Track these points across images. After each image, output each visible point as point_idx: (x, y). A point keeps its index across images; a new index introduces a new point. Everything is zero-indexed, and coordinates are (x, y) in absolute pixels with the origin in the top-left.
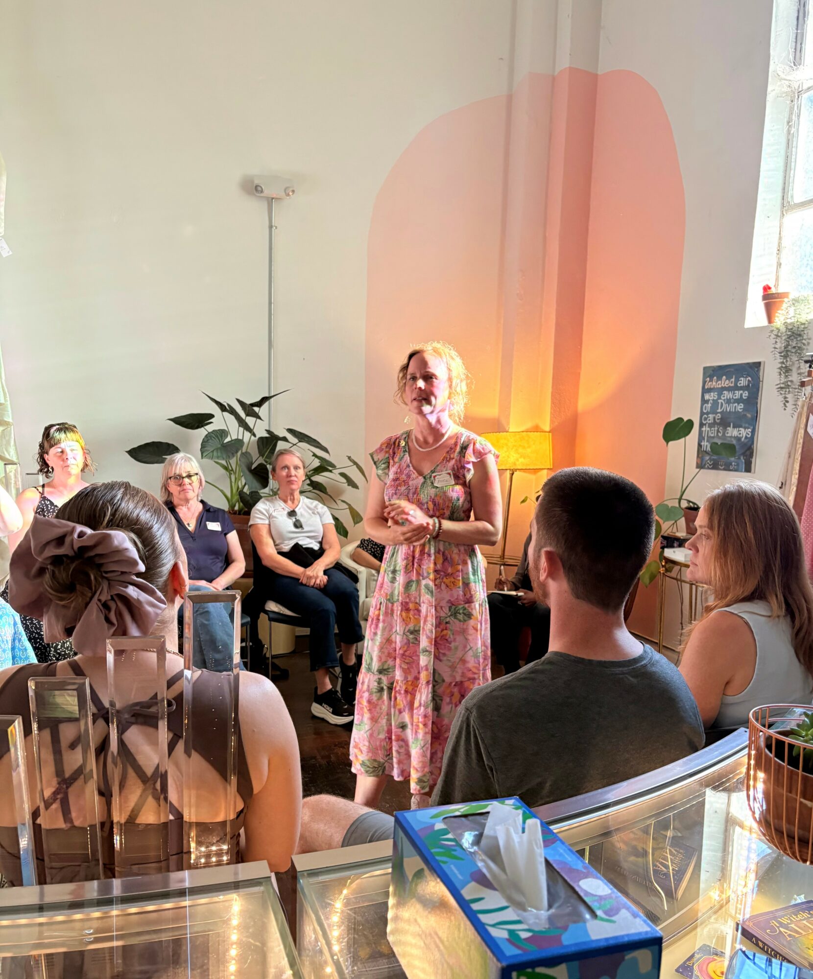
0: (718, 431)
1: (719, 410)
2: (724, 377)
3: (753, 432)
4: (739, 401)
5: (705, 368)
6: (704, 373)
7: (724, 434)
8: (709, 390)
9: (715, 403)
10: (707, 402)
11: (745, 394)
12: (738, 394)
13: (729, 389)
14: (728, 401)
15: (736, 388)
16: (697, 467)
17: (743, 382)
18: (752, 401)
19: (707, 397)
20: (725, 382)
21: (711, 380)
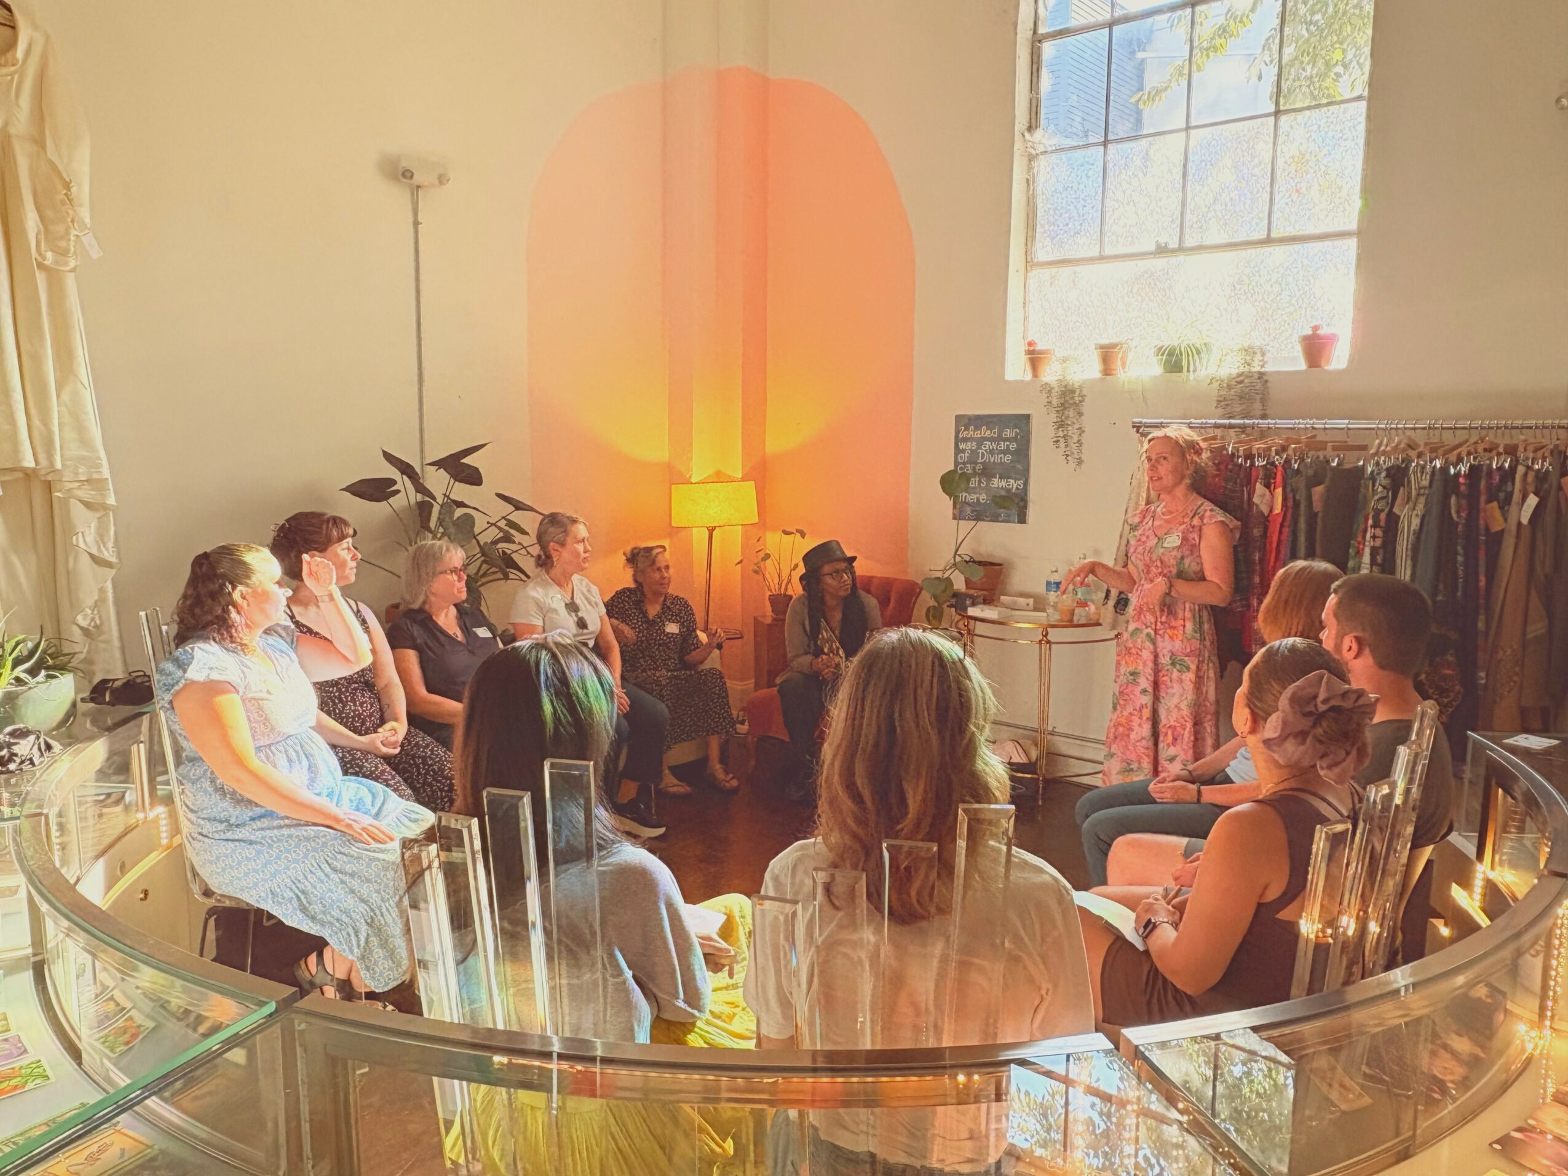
0: (980, 482)
1: (980, 460)
2: (984, 427)
3: (1026, 484)
4: (1005, 452)
5: (957, 417)
6: (957, 422)
7: (988, 485)
8: (965, 440)
9: (974, 453)
10: (963, 451)
11: (1013, 446)
12: (1003, 445)
13: (991, 440)
14: (991, 452)
15: (1000, 439)
16: (954, 518)
17: (1008, 433)
18: (1023, 452)
19: (962, 446)
20: (985, 432)
21: (967, 429)
